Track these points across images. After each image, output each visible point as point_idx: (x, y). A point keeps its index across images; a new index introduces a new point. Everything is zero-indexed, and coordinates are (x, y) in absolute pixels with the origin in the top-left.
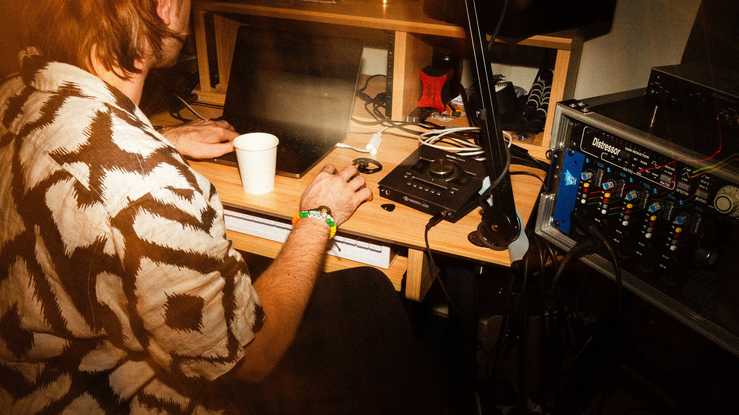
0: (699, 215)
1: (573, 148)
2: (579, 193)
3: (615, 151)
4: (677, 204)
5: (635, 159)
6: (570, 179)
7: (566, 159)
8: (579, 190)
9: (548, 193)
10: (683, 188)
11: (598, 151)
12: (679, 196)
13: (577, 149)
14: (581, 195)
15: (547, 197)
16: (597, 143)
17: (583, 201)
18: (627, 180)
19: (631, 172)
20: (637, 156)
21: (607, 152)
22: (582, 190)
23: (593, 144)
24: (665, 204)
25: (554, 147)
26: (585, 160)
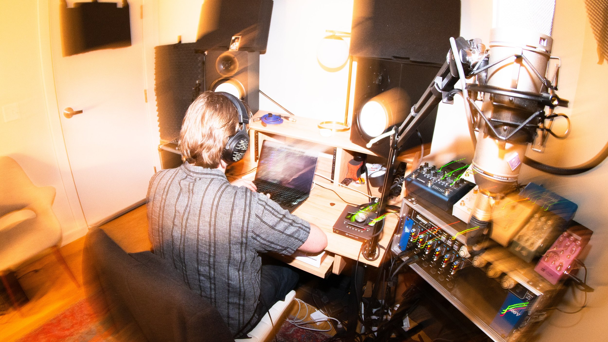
0: (454, 255)
1: (409, 217)
2: (410, 237)
3: (425, 222)
4: (446, 249)
5: (432, 227)
6: (407, 230)
7: (405, 221)
8: (410, 235)
9: (398, 233)
10: (449, 243)
11: (419, 221)
12: (447, 246)
13: (410, 217)
14: (411, 238)
15: (397, 236)
16: (418, 217)
17: (411, 240)
18: (429, 235)
19: (431, 232)
20: (433, 226)
21: (422, 222)
22: (411, 236)
23: (417, 217)
24: (442, 248)
25: (401, 215)
26: (413, 224)
